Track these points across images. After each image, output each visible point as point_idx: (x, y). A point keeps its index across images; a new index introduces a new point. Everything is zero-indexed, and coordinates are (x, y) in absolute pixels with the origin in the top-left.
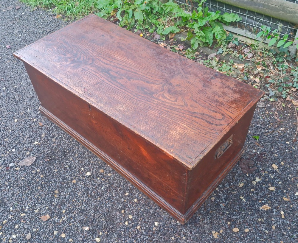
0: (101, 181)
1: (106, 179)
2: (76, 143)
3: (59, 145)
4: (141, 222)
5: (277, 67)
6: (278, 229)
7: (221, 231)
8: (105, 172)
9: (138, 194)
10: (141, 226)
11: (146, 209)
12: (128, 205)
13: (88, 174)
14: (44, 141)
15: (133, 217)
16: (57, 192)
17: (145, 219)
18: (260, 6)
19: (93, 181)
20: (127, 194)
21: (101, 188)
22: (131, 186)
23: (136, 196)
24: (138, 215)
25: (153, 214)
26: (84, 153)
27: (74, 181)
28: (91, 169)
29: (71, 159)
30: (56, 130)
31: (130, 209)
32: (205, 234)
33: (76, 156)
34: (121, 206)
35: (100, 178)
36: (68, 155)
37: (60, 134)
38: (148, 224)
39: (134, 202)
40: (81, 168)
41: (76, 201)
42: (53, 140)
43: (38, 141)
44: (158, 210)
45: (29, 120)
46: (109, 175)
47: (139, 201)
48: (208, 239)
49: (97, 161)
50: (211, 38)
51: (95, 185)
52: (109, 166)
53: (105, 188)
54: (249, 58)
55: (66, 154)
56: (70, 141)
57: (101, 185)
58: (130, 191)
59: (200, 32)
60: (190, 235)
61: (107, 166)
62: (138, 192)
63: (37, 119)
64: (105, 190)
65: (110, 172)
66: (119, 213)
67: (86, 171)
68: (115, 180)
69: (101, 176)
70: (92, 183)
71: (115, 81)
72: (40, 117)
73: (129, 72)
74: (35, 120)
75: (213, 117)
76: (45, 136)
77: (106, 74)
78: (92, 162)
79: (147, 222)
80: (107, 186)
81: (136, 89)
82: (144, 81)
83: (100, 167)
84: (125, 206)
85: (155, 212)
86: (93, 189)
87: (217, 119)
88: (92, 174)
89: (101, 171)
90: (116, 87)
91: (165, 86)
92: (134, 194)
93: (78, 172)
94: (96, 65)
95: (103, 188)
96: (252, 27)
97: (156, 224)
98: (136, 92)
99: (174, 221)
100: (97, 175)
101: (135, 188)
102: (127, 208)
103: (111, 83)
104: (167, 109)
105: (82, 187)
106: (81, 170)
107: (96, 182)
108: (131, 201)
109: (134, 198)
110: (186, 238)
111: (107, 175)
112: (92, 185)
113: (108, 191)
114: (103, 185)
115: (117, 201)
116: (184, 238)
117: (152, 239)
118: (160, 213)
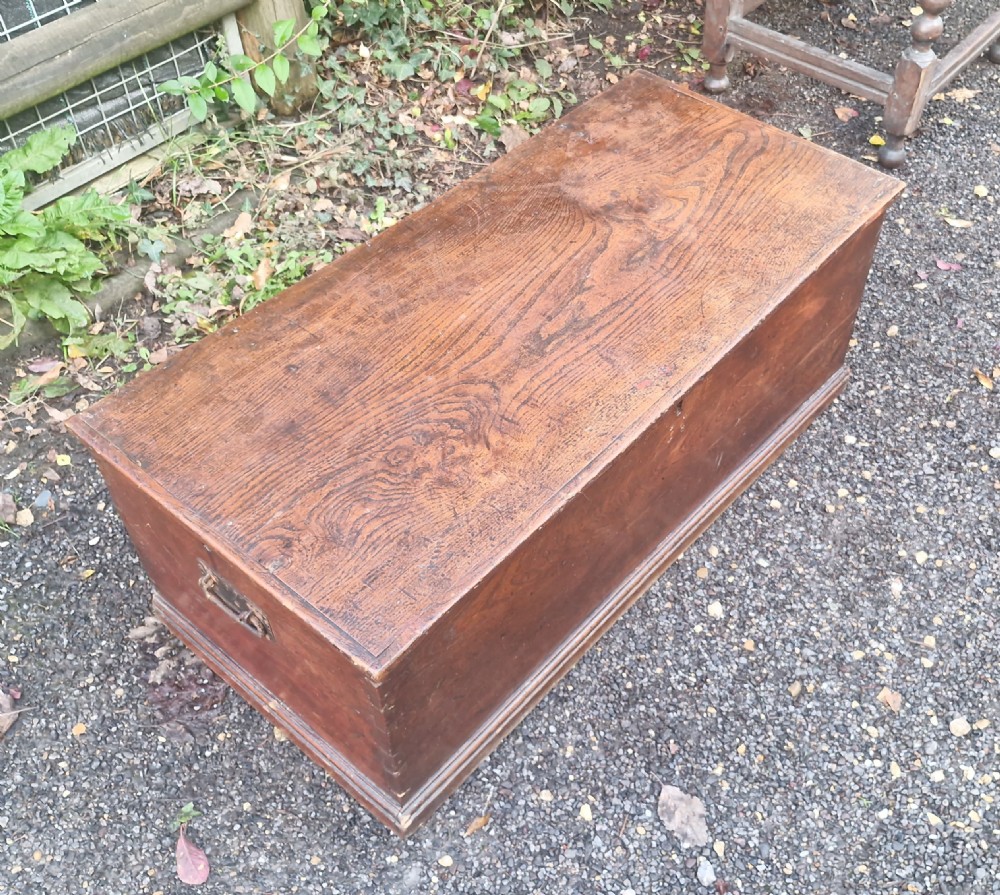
0: (739, 570)
1: (729, 558)
2: (584, 666)
3: (593, 726)
4: (853, 468)
8: (707, 564)
9: (772, 479)
10: (863, 468)
11: (813, 459)
12: (809, 499)
13: (716, 609)
14: (574, 786)
15: (841, 486)
16: (795, 689)
17: (844, 461)
18: (122, 39)
19: (743, 592)
20: (775, 504)
21: (764, 568)
22: (750, 495)
23: (778, 483)
24: (834, 478)
25: (824, 446)
26: (631, 634)
27: (749, 645)
28: (699, 602)
29: (659, 670)
31: (821, 494)
33: (648, 656)
34: (813, 515)
35: (732, 573)
37: (537, 732)
38: (855, 456)
39: (798, 486)
40: (694, 634)
41: (819, 627)
42: (568, 755)
43: (578, 808)
46: (714, 552)
47: (792, 476)
49: (662, 589)
51: (755, 585)
52: (681, 557)
53: (766, 557)
54: (219, 192)
55: (638, 691)
56: (575, 688)
57: (755, 571)
58: (764, 497)
61: (684, 560)
62: (767, 478)
64: (769, 555)
65: (706, 551)
66: (836, 519)
67: (707, 619)
68: (732, 535)
69: (720, 572)
70: (749, 592)
71: (592, 321)
72: (428, 843)
73: (550, 289)
74: (447, 861)
75: (739, 147)
76: (547, 788)
77: (554, 342)
78: (668, 605)
79: (850, 459)
80: (756, 552)
81: (635, 273)
82: (593, 259)
83: (691, 579)
84: (814, 508)
85: (818, 443)
86: (769, 590)
87: (746, 142)
88: (714, 597)
89: (703, 574)
90: (626, 315)
91: (621, 217)
92: (772, 487)
93: (713, 642)
94: (503, 371)
95: (763, 563)
96: (105, 130)
97: (850, 439)
98: (649, 274)
99: (834, 409)
100: (718, 584)
101: (754, 487)
102: (820, 501)
103: (602, 328)
104: (720, 215)
105: (768, 619)
106: (702, 632)
107: (744, 583)
108: (794, 493)
109: (787, 486)
110: (872, 389)
111: (716, 558)
112: (757, 594)
113: (771, 548)
114: (751, 563)
115: (800, 525)
116: (872, 393)
117: (891, 447)
118: (820, 434)
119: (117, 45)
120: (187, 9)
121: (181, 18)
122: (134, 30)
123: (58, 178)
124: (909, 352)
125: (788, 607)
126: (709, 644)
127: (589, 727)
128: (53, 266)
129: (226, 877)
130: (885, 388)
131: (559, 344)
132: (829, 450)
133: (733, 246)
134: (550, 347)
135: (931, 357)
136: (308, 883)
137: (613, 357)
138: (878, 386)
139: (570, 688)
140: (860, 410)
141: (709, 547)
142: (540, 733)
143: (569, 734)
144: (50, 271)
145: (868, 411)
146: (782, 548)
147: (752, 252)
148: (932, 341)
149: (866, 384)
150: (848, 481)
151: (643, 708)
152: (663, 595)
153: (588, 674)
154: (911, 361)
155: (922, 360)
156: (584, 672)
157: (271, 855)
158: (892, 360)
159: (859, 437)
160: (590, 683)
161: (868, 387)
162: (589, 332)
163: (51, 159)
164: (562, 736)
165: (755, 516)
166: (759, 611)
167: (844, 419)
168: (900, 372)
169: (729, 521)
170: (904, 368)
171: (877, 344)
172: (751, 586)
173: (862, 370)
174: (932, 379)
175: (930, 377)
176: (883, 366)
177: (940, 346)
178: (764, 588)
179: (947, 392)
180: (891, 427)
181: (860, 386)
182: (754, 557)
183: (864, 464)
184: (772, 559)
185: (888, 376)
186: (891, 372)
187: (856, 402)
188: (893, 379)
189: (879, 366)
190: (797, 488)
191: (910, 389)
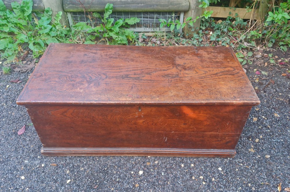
0: (156, 170)
1: (157, 166)
2: (105, 158)
3: (91, 169)
4: (212, 175)
5: (180, 43)
6: (271, 126)
7: (252, 146)
8: (151, 163)
10: (214, 177)
11: (204, 165)
12: (192, 172)
13: (141, 172)
14: (73, 175)
15: (203, 176)
17: (211, 172)
18: (154, 6)
19: (150, 175)
20: (183, 165)
21: (162, 175)
22: (179, 159)
23: (189, 162)
24: (204, 173)
25: (211, 165)
26: (120, 161)
27: (137, 185)
28: (140, 168)
29: (115, 172)
30: (74, 160)
31: (196, 173)
32: (248, 154)
33: (117, 168)
34: (188, 175)
35: (154, 169)
36: (108, 171)
37: (82, 161)
38: (216, 173)
39: (193, 167)
40: (130, 173)
42: (81, 169)
43: (68, 179)
44: (211, 160)
45: (38, 169)
46: (156, 162)
47: (194, 164)
48: (251, 155)
49: (137, 159)
50: (125, 39)
51: (155, 176)
52: (149, 157)
54: (159, 44)
55: (106, 172)
56: (98, 160)
57: (159, 173)
58: (182, 162)
59: (119, 37)
60: (242, 161)
61: (148, 158)
62: (188, 159)
63: (44, 163)
64: (166, 174)
65: (155, 161)
66: (192, 181)
67: (137, 173)
68: (165, 163)
69: (152, 167)
70: (151, 176)
71: (141, 80)
72: (45, 160)
73: (143, 70)
74: (43, 165)
75: (228, 71)
76: (70, 171)
77: (128, 78)
78: (134, 163)
79: (214, 173)
80: (164, 170)
81: (164, 78)
82: (161, 71)
83: (144, 163)
84: (191, 174)
85: (211, 163)
86: (157, 180)
87: (232, 71)
88: (144, 170)
89: (148, 164)
90: (149, 83)
91: (178, 68)
92: (187, 162)
93: (132, 178)
94: (112, 77)
95: (163, 174)
96: (148, 24)
97: (220, 169)
98: (166, 80)
99: (226, 160)
100: (148, 168)
101: (183, 158)
102: (193, 174)
103: (141, 82)
104: (200, 80)
105: (147, 185)
106: (132, 174)
107: (153, 174)
108: (190, 167)
109: (190, 165)
110: (242, 164)
111: (155, 164)
112: (152, 178)
113: (168, 173)
114: (160, 172)
115: (182, 175)
116: (242, 165)
117: (228, 179)
118: (214, 162)
119: (152, 7)
120: (170, 6)
121: (168, 7)
122: (157, 5)
123: (135, 28)
124: (266, 165)
125: (155, 187)
126: (130, 177)
127: (90, 169)
128: (115, 38)
129: (22, 137)
130: (246, 166)
131: (129, 79)
133: (192, 87)
134: (127, 79)
135: (272, 171)
136: (27, 148)
137: (134, 88)
138: (245, 164)
139: (97, 159)
141: (157, 160)
142: (83, 161)
143: (86, 166)
144: (114, 39)
145: (234, 167)
146: (171, 175)
147: (194, 90)
148: (278, 168)
149: (243, 161)
150: (206, 176)
151: (102, 175)
152: (135, 160)
154: (264, 167)
155: (268, 169)
156: (103, 159)
157: (30, 140)
158: (258, 163)
159: (223, 170)
161: (242, 163)
162: (138, 81)
163: (132, 23)
164: (85, 165)
165: (175, 164)
166: (148, 181)
167: (225, 164)
168: (256, 167)
169: (168, 159)
170: (259, 167)
171: (259, 156)
172: (154, 175)
173: (246, 158)
174: (264, 176)
175: (264, 174)
176: (253, 162)
177: (278, 171)
178: (156, 179)
179: (264, 182)
180: (235, 175)
181: (240, 161)
182: (163, 171)
183: (216, 176)
184: (165, 175)
185: (252, 165)
186: (254, 165)
187: (234, 163)
188: (252, 167)
189: (253, 161)
190: (192, 167)
191: (254, 172)
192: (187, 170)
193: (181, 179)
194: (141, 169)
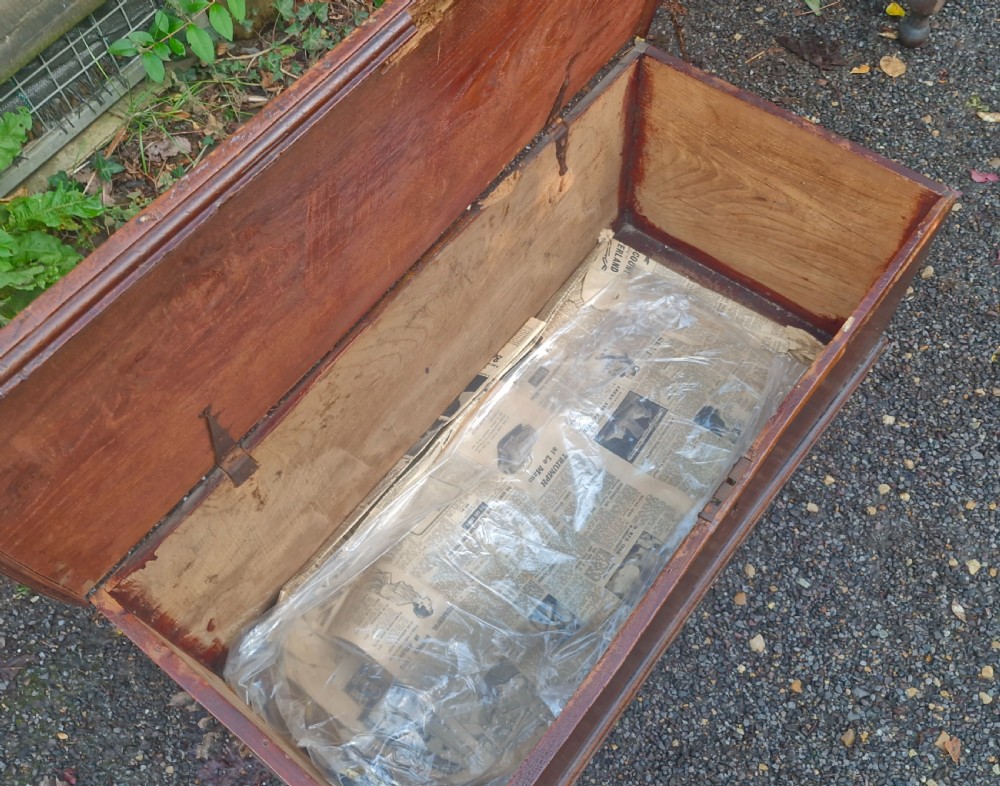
0: (779, 594)
1: (768, 579)
2: (627, 721)
4: (894, 457)
8: (745, 589)
9: (806, 477)
10: (905, 457)
11: (850, 448)
12: (849, 499)
13: (758, 643)
15: (882, 481)
16: (849, 737)
17: (884, 449)
19: (786, 622)
20: (812, 507)
21: (806, 590)
22: (785, 498)
23: (814, 480)
24: (874, 471)
25: (861, 431)
26: (673, 680)
27: (796, 686)
28: (740, 636)
29: (704, 721)
31: (861, 492)
33: (691, 705)
34: (854, 520)
35: (772, 597)
38: (895, 442)
39: (835, 483)
40: (738, 675)
41: (869, 661)
46: (751, 571)
47: (829, 471)
49: (701, 621)
51: (798, 612)
53: (806, 577)
55: (684, 750)
56: (620, 747)
57: (796, 593)
58: (799, 499)
60: (897, 343)
61: (719, 584)
62: (802, 475)
64: (810, 574)
65: (741, 572)
66: (879, 523)
67: (750, 656)
68: (769, 550)
69: (759, 598)
70: (792, 621)
78: (708, 641)
79: (890, 445)
80: (795, 570)
83: (729, 609)
84: (855, 510)
85: (854, 427)
86: (812, 616)
88: (756, 629)
89: (741, 600)
92: (808, 486)
93: (758, 683)
95: (805, 583)
96: (61, 98)
97: (889, 420)
99: (870, 380)
100: (757, 612)
101: (788, 487)
102: (860, 501)
105: (814, 653)
106: (746, 673)
107: (786, 610)
108: (831, 493)
109: (823, 484)
110: (908, 352)
111: (754, 580)
112: (800, 623)
113: (811, 565)
114: (791, 584)
115: (840, 533)
116: (909, 356)
117: (934, 427)
118: (855, 413)
124: (946, 297)
125: (835, 636)
126: (754, 686)
130: (923, 348)
132: (867, 435)
135: (971, 303)
138: (916, 346)
140: (897, 381)
141: (744, 565)
145: (906, 380)
146: (824, 564)
148: (972, 280)
149: (901, 344)
150: (889, 475)
151: (692, 769)
152: (701, 628)
153: (631, 730)
154: (950, 309)
155: (962, 307)
156: (627, 728)
158: (929, 311)
159: (898, 417)
160: (634, 740)
161: (904, 349)
165: (791, 524)
166: (806, 643)
167: (881, 393)
168: (938, 327)
169: (763, 532)
170: (942, 320)
171: (912, 290)
172: (793, 614)
173: (896, 326)
174: (974, 333)
175: (972, 330)
176: (919, 320)
177: (980, 287)
178: (808, 615)
179: (992, 349)
180: (932, 400)
181: (894, 347)
182: (794, 576)
183: (906, 450)
184: (813, 578)
185: (925, 333)
186: (927, 327)
187: (892, 368)
188: (931, 337)
189: (915, 319)
190: (834, 486)
191: (951, 348)
192: (837, 509)
193: (854, 547)
194: (746, 634)
